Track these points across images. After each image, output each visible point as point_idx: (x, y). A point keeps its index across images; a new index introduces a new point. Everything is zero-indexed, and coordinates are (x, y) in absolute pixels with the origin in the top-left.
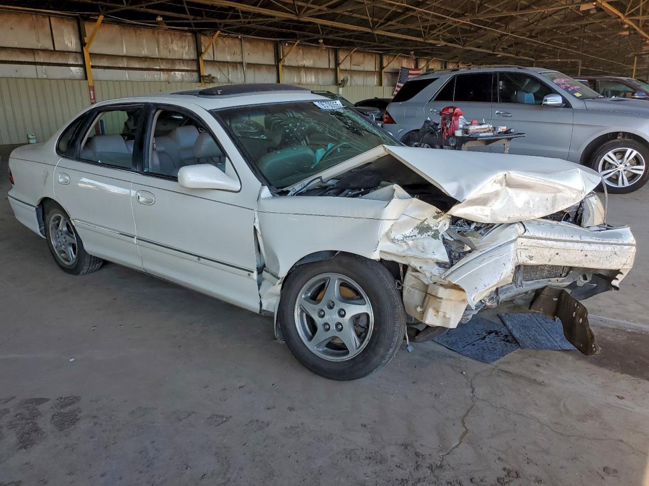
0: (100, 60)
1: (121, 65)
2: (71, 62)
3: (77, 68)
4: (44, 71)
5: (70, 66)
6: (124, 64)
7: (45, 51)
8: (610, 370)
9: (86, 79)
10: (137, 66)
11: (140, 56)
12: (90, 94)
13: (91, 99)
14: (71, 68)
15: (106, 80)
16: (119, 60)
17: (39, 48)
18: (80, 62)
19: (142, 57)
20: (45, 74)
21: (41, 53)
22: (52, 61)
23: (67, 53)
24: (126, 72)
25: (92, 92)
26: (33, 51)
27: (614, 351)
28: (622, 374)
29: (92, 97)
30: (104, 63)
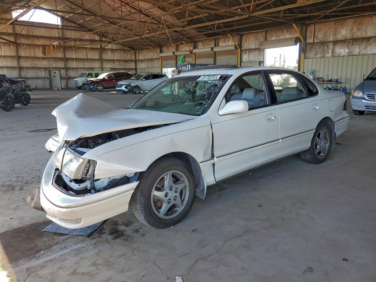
8: (27, 225)
27: (36, 234)
28: (20, 227)
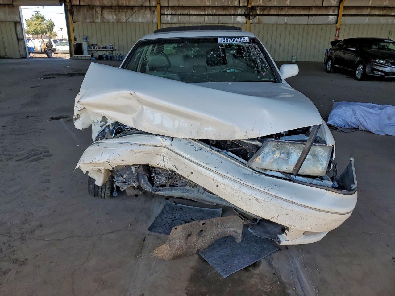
0: (350, 10)
1: (364, 13)
2: (330, 13)
3: (334, 17)
4: (312, 20)
5: (329, 16)
6: (368, 12)
7: (317, 7)
9: (337, 23)
10: (377, 13)
11: (381, 6)
12: (336, 33)
13: (336, 36)
14: (329, 17)
15: (350, 23)
16: (365, 10)
17: (314, 6)
18: (336, 13)
19: (382, 7)
20: (313, 21)
21: (314, 9)
22: (319, 13)
23: (329, 8)
24: (367, 18)
25: (337, 32)
26: (309, 8)
29: (337, 35)
30: (353, 12)
